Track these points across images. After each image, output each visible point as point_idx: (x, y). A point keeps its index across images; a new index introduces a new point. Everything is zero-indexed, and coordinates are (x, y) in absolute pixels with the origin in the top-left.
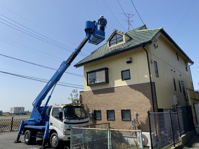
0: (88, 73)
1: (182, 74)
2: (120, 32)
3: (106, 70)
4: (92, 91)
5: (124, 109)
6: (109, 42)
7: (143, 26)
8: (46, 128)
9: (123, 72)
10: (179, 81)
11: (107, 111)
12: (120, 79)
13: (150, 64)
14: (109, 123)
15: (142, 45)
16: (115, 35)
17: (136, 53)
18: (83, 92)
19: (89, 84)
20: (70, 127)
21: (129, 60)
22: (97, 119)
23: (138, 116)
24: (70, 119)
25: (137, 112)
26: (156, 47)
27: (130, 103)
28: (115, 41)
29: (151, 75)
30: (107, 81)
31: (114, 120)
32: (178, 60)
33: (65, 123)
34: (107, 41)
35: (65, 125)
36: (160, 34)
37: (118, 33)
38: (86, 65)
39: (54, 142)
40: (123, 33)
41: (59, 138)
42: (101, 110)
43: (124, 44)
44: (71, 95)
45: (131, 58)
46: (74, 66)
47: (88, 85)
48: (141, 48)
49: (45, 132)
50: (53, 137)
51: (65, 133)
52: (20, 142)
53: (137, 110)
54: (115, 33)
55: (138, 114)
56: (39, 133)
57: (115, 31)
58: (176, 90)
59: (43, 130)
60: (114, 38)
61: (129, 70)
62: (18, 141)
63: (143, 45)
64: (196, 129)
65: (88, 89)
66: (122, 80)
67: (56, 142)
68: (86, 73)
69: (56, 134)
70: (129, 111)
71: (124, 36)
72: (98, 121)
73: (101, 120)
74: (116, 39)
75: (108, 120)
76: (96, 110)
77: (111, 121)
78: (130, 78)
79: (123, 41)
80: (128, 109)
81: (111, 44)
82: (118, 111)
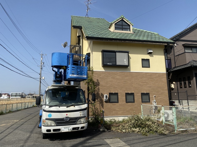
2: (129, 21)
5: (143, 92)
6: (114, 24)
9: (143, 60)
11: (126, 94)
17: (155, 47)
27: (149, 88)
31: (134, 102)
40: (131, 24)
42: (118, 92)
61: (149, 60)
72: (114, 103)
73: (118, 102)
74: (122, 25)
75: (126, 102)
76: (112, 92)
77: (130, 103)
78: (149, 67)
79: (130, 31)
80: (148, 92)
81: (116, 28)
82: (137, 94)
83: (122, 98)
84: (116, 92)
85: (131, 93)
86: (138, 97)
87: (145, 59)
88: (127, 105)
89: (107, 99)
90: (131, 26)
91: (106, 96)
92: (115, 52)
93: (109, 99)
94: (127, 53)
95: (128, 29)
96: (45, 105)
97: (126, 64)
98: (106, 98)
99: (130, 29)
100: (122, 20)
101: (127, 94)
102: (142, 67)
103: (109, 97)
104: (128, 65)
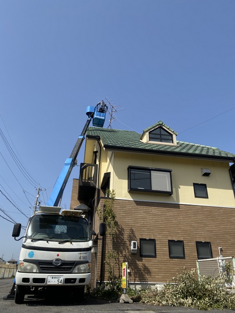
2: (170, 129)
4: (134, 201)
5: (199, 241)
6: (148, 133)
11: (169, 241)
17: (214, 165)
25: (221, 247)
27: (209, 233)
28: (159, 137)
31: (184, 258)
34: (146, 131)
37: (164, 127)
40: (174, 132)
42: (156, 238)
43: (176, 146)
53: (221, 243)
55: (223, 249)
57: (161, 124)
61: (205, 185)
70: (208, 244)
72: (149, 259)
73: (155, 256)
74: (161, 135)
75: (171, 257)
76: (144, 238)
77: (176, 260)
78: (207, 197)
79: (173, 142)
80: (208, 240)
81: (151, 139)
82: (189, 244)
83: (162, 249)
84: (152, 238)
85: (178, 241)
86: (190, 249)
87: (200, 183)
88: (171, 262)
89: (136, 249)
90: (174, 136)
91: (134, 243)
92: (149, 170)
93: (140, 249)
94: (169, 173)
95: (170, 140)
96: (26, 237)
97: (168, 189)
98: (134, 247)
99: (172, 141)
100: (161, 127)
101: (171, 242)
102: (196, 197)
103: (139, 246)
104: (170, 191)
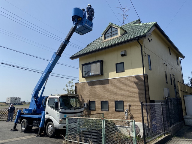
0: (83, 65)
1: (173, 68)
2: (116, 26)
3: (101, 62)
4: (87, 82)
5: (117, 100)
6: (104, 35)
7: (138, 21)
8: (42, 117)
9: (117, 65)
10: (171, 75)
11: (101, 102)
12: (114, 71)
13: (144, 57)
14: (103, 113)
15: (136, 38)
16: (110, 29)
17: (130, 46)
18: (78, 83)
19: (84, 75)
20: (65, 116)
21: (124, 53)
22: (91, 109)
23: (131, 107)
24: (65, 109)
25: (130, 103)
26: (150, 41)
27: (123, 95)
28: (110, 34)
29: (144, 68)
30: (102, 73)
31: (108, 111)
32: (170, 54)
33: (60, 112)
34: (103, 34)
35: (61, 115)
36: (154, 28)
37: (113, 26)
38: (81, 57)
39: (50, 130)
40: (119, 27)
41: (55, 127)
42: (95, 100)
43: (119, 37)
44: (67, 86)
45: (125, 51)
46: (70, 58)
47: (83, 77)
48: (136, 41)
49: (41, 121)
50: (48, 125)
51: (61, 123)
52: (17, 130)
53: (130, 101)
54: (111, 27)
55: (131, 105)
56: (35, 122)
57: (111, 25)
58: (167, 83)
59: (39, 119)
60: (110, 31)
61: (123, 63)
62: (15, 130)
63: (138, 38)
64: (185, 120)
65: (83, 80)
66: (116, 72)
67: (52, 131)
68: (82, 65)
69: (52, 123)
70: (122, 102)
71: (119, 29)
72: (92, 111)
73: (95, 110)
75: (101, 110)
76: (91, 100)
78: (124, 71)
80: (122, 100)
81: (105, 38)
82: (111, 102)
83: (98, 106)
84: (94, 101)
85: (105, 101)
86: (112, 106)
87: (119, 62)
89: (85, 106)
92: (91, 64)
95: (117, 33)
104: (100, 73)
